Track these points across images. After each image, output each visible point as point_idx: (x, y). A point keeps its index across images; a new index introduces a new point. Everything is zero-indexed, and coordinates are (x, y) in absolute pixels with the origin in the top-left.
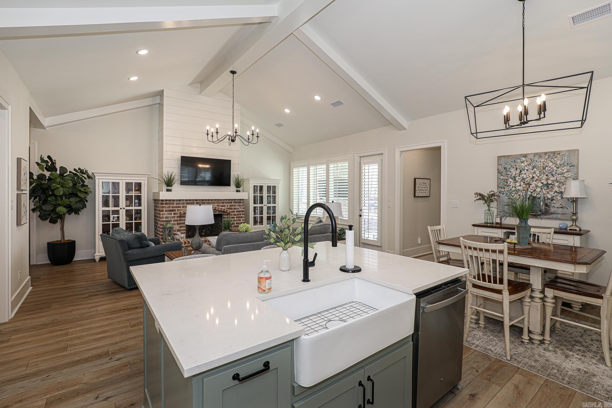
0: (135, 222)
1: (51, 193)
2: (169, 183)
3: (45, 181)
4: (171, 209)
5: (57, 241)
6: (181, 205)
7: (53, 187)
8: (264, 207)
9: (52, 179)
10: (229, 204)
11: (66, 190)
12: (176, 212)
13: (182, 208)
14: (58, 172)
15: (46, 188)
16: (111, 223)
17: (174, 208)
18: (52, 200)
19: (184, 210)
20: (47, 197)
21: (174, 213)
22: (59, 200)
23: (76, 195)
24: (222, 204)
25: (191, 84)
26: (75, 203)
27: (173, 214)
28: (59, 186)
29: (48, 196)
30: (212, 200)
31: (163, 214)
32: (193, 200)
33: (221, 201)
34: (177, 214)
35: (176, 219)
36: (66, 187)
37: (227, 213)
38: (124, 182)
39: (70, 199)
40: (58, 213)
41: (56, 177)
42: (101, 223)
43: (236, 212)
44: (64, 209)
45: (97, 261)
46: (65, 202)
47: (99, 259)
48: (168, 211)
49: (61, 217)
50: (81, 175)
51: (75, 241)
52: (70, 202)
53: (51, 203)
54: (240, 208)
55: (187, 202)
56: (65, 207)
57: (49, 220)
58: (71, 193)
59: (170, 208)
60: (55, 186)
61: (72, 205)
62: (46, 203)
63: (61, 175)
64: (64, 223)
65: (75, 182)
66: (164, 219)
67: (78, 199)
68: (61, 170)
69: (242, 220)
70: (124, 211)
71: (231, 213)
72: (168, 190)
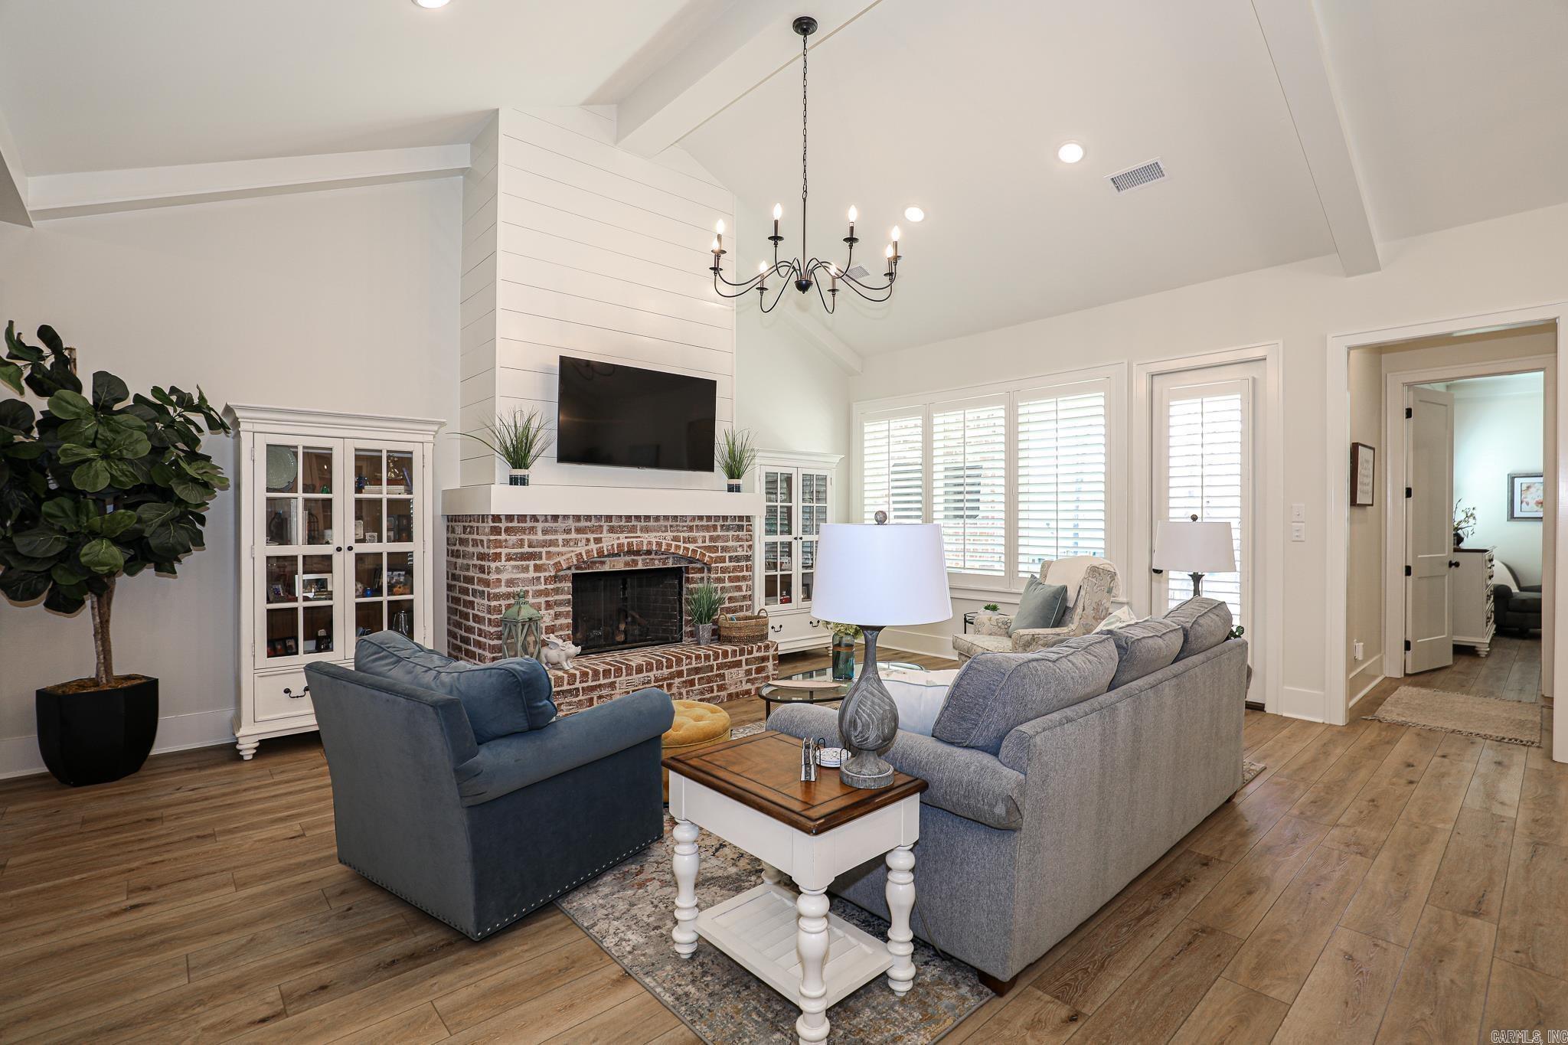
0: (389, 602)
1: (53, 486)
2: (519, 456)
3: (28, 432)
4: (526, 549)
5: (81, 683)
6: (560, 537)
7: (66, 456)
8: (794, 543)
9: (63, 421)
10: (707, 535)
11: (122, 471)
12: (544, 561)
13: (564, 546)
14: (88, 393)
15: (30, 460)
16: (300, 605)
17: (537, 547)
18: (60, 514)
19: (568, 556)
20: (39, 502)
21: (535, 566)
22: (91, 515)
23: (166, 495)
24: (686, 535)
25: (587, 103)
26: (160, 526)
27: (531, 568)
28: (91, 453)
29: (43, 496)
30: (657, 518)
31: (498, 571)
32: (598, 518)
33: (684, 524)
34: (545, 570)
35: (542, 587)
36: (121, 459)
37: (698, 565)
38: (351, 447)
39: (140, 509)
40: (86, 569)
41: (78, 414)
42: (263, 606)
43: (727, 559)
44: (115, 550)
45: (246, 758)
46: (119, 523)
47: (255, 748)
48: (515, 560)
49: (100, 587)
50: (180, 415)
51: (157, 679)
52: (140, 520)
53: (56, 528)
54: (740, 546)
55: (577, 524)
56: (116, 541)
57: (44, 596)
58: (142, 484)
59: (522, 546)
60: (76, 451)
61: (146, 535)
62: (29, 528)
63: (102, 407)
64: (109, 609)
65: (161, 440)
66: (503, 589)
67: (171, 511)
68: (101, 385)
69: (744, 588)
70: (351, 558)
71: (713, 565)
72: (514, 481)
